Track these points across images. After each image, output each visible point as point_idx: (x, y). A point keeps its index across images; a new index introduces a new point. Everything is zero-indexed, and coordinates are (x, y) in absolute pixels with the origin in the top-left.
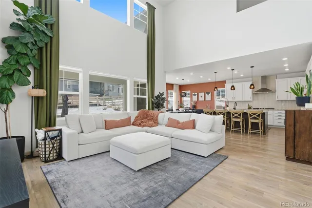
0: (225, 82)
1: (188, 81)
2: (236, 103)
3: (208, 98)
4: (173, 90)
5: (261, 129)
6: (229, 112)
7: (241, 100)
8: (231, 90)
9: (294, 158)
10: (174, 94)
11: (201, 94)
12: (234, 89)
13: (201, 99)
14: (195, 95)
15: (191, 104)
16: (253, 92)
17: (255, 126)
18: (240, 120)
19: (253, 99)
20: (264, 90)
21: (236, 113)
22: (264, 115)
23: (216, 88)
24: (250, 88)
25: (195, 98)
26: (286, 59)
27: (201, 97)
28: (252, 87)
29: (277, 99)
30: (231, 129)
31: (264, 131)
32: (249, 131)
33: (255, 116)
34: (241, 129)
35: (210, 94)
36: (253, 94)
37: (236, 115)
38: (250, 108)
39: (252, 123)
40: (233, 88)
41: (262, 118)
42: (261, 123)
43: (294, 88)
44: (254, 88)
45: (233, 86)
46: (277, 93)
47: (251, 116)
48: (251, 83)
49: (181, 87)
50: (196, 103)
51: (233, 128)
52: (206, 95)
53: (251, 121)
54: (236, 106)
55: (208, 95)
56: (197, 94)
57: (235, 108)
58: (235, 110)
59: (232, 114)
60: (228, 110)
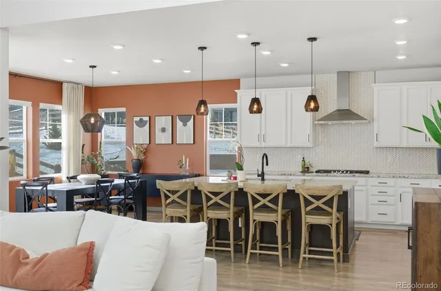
0: (235, 83)
1: (110, 74)
2: (265, 156)
3: (185, 134)
4: (60, 103)
5: (338, 246)
6: (241, 189)
7: (283, 144)
8: (251, 111)
10: (64, 117)
11: (163, 122)
12: (259, 111)
13: (163, 138)
14: (141, 124)
15: (129, 153)
16: (314, 119)
17: (319, 235)
18: (275, 218)
19: (316, 143)
20: (345, 114)
21: (264, 196)
22: (344, 197)
23: (203, 103)
24: (307, 108)
25: (141, 136)
26: (402, 21)
27: (163, 130)
28: (312, 105)
29: (376, 144)
30: (249, 251)
31: (346, 249)
32: (302, 255)
33: (319, 203)
34: (280, 246)
35: (190, 123)
36: (315, 126)
37: (263, 201)
38: (306, 170)
39: (312, 227)
40: (256, 105)
41: (338, 211)
42: (338, 225)
43: (433, 120)
44: (316, 109)
45: (256, 101)
46: (375, 124)
47: (308, 203)
48: (308, 92)
49: (93, 95)
50: (146, 151)
51: (254, 247)
52: (179, 124)
53: (308, 219)
54: (267, 165)
55: (185, 125)
56: (147, 119)
57: (263, 173)
58: (263, 179)
59: (252, 196)
60: (242, 180)
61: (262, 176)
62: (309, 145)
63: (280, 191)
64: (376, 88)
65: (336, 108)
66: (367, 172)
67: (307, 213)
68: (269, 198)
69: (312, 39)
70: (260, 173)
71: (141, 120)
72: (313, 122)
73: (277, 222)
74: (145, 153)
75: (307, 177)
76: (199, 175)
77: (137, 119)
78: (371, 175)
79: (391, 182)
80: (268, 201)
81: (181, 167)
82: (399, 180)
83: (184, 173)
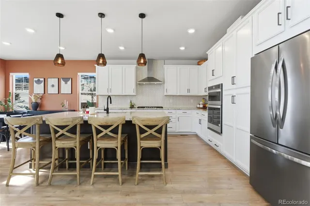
3: (66, 88)
11: (52, 81)
13: (52, 90)
14: (38, 82)
15: (30, 99)
18: (115, 143)
20: (151, 79)
21: (106, 127)
25: (39, 89)
27: (53, 86)
29: (165, 94)
33: (152, 131)
35: (69, 82)
38: (132, 107)
46: (165, 84)
47: (142, 131)
52: (63, 83)
53: (143, 144)
54: (111, 103)
55: (66, 83)
56: (43, 79)
57: (108, 108)
58: (108, 113)
59: (96, 128)
60: (92, 113)
61: (107, 110)
62: (134, 94)
63: (120, 122)
64: (166, 67)
65: (146, 77)
66: (162, 107)
67: (141, 139)
68: (110, 129)
70: (106, 108)
71: (39, 80)
72: (136, 83)
73: (117, 147)
74: (41, 99)
75: (133, 110)
76: (74, 111)
77: (36, 79)
78: (164, 108)
79: (173, 111)
80: (110, 131)
81: (63, 106)
82: (178, 111)
83: (64, 110)
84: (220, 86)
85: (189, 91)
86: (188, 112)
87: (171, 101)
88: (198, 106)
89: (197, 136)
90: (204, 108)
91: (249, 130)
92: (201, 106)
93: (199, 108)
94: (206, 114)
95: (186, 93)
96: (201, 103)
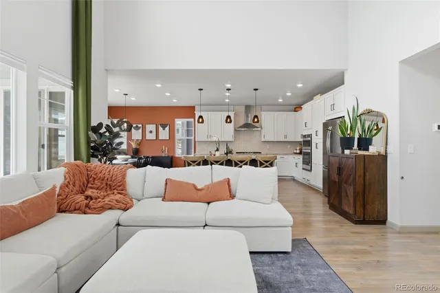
0: (193, 108)
3: (164, 134)
9: (364, 220)
11: (151, 127)
13: (150, 136)
14: (137, 128)
25: (137, 135)
26: (300, 86)
27: (151, 132)
28: (256, 120)
35: (167, 129)
46: (263, 130)
50: (140, 143)
52: (161, 129)
55: (164, 129)
56: (141, 126)
65: (244, 123)
69: (256, 90)
71: (137, 126)
72: (235, 129)
74: (139, 145)
84: (310, 136)
85: (286, 137)
86: (286, 157)
87: (268, 146)
88: (295, 151)
89: (294, 179)
90: (300, 153)
91: (322, 163)
92: (298, 151)
93: (296, 153)
94: (301, 157)
95: (283, 139)
96: (298, 148)
